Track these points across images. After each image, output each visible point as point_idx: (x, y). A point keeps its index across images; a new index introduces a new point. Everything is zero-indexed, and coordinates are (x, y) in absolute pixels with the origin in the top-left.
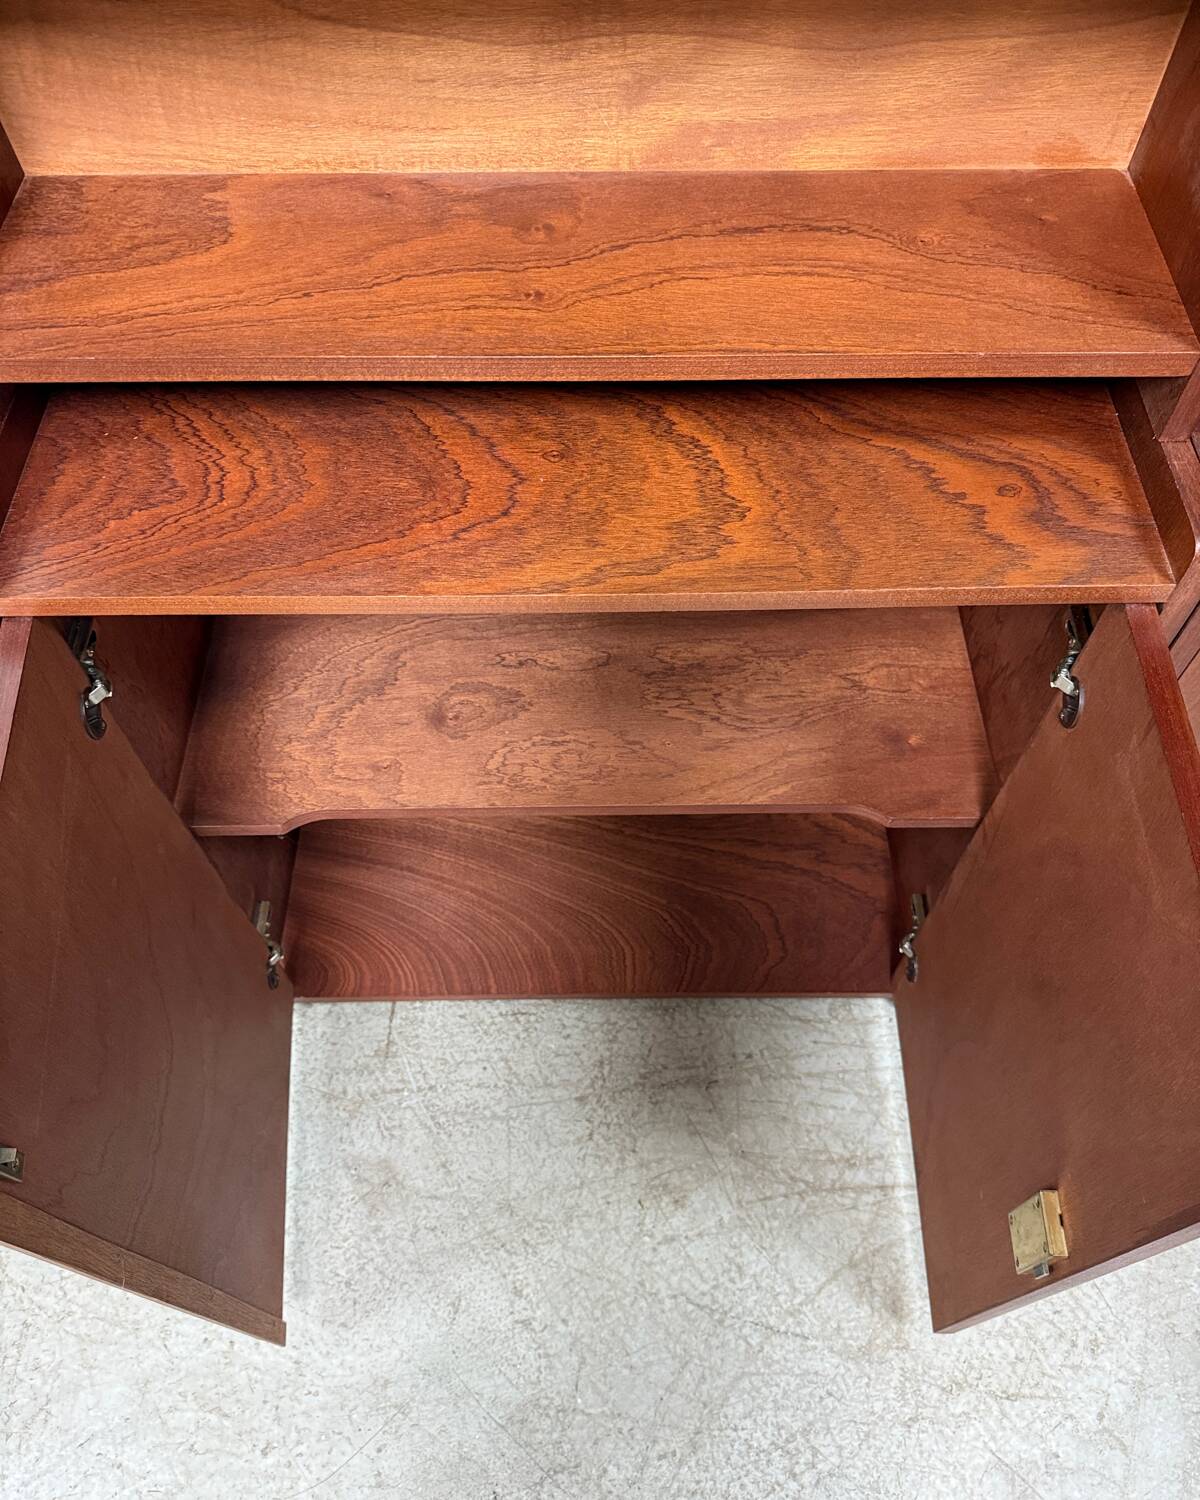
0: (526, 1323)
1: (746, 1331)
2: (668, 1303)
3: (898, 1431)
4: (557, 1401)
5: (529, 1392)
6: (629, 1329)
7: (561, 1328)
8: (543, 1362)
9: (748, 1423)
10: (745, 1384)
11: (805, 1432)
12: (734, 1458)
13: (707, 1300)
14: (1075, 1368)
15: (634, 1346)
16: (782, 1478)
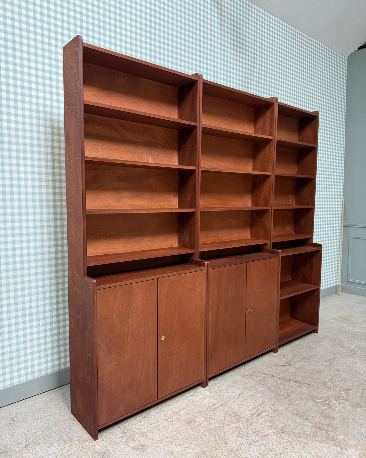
0: (186, 447)
1: (220, 428)
2: (205, 432)
3: (251, 426)
4: (201, 452)
5: (195, 454)
6: (203, 438)
7: (192, 444)
8: (194, 450)
9: (231, 437)
10: (226, 433)
11: (240, 433)
12: (233, 441)
13: (210, 429)
14: (264, 407)
15: (205, 440)
16: (242, 439)
